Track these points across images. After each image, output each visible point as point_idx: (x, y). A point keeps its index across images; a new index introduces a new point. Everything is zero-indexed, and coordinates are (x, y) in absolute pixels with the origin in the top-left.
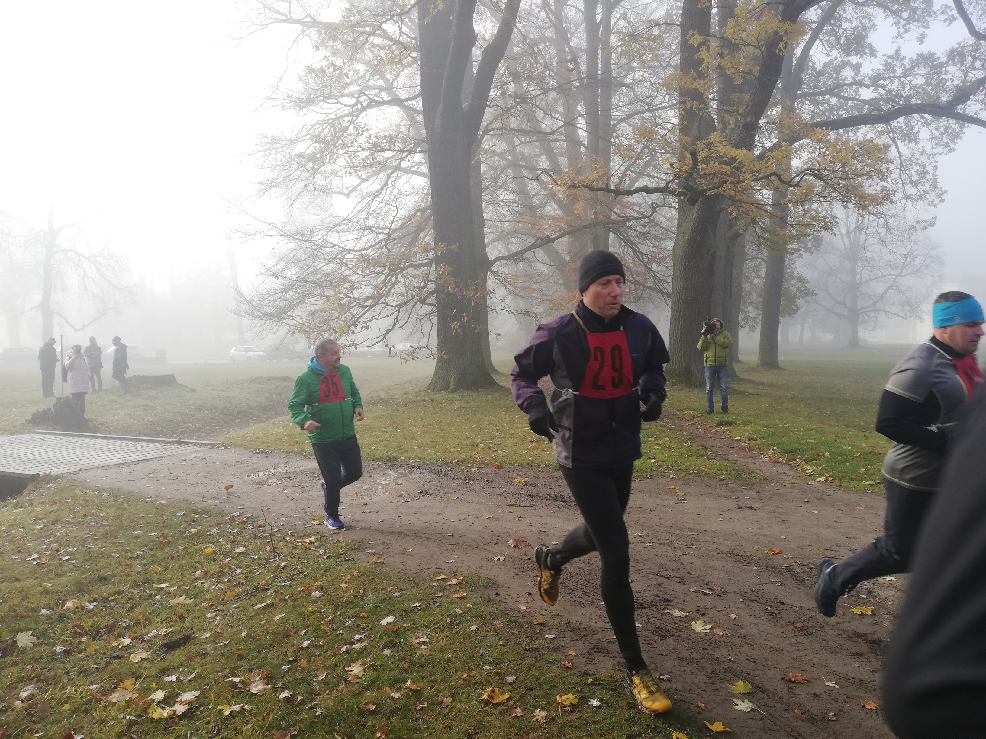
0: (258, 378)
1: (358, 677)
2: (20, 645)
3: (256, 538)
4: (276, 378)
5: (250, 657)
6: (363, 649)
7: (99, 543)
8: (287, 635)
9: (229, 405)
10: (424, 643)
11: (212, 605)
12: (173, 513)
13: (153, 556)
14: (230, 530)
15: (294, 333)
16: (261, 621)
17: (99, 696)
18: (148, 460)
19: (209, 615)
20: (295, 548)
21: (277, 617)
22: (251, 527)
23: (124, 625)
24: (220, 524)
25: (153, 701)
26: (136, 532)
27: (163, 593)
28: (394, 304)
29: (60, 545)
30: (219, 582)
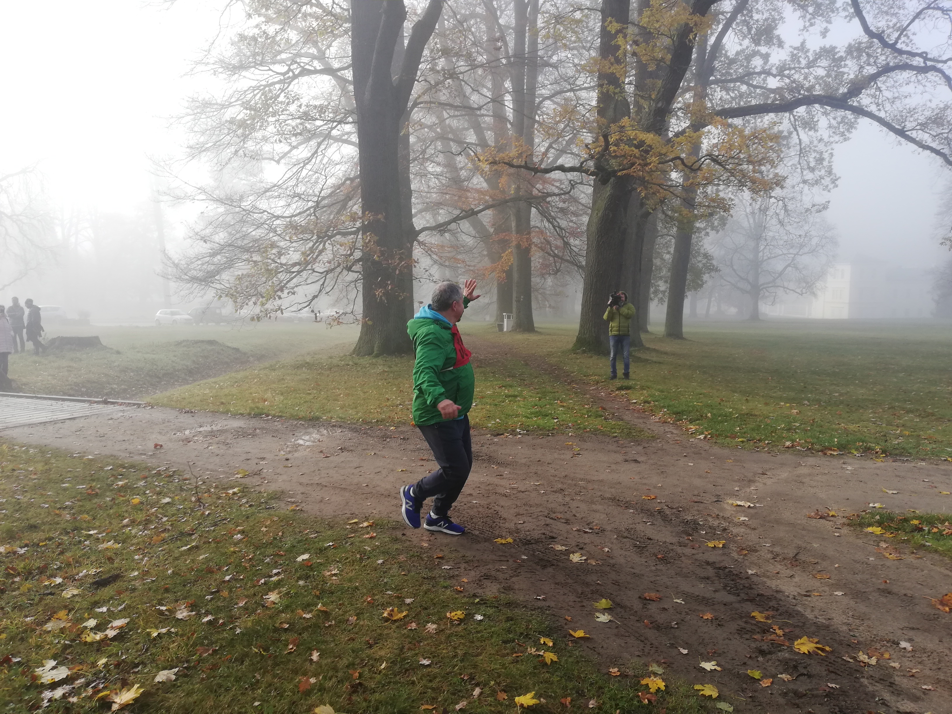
0: (184, 341)
1: (274, 603)
3: (182, 490)
4: (202, 342)
5: (175, 590)
6: (280, 581)
7: (28, 495)
8: (210, 571)
9: (155, 367)
10: (335, 575)
11: (140, 549)
12: (100, 467)
13: (82, 506)
14: (156, 483)
15: (221, 297)
16: (186, 561)
17: (33, 626)
18: (74, 419)
19: (136, 557)
20: (219, 498)
21: (201, 557)
22: (177, 481)
23: (55, 567)
24: (147, 478)
25: (86, 628)
26: (64, 485)
27: (92, 539)
28: (321, 271)
30: (146, 529)
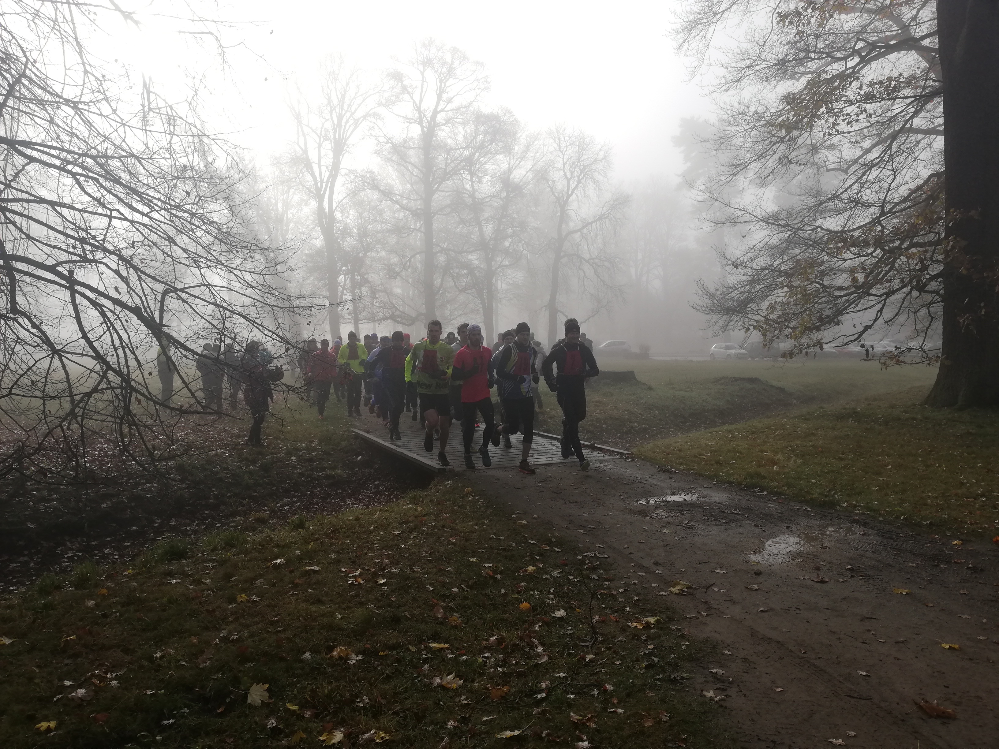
0: (723, 378)
2: (249, 700)
4: (743, 379)
9: (683, 406)
13: (466, 598)
14: (571, 577)
23: (361, 705)
24: (566, 565)
26: (472, 559)
28: (878, 293)
29: (391, 563)
30: (505, 663)
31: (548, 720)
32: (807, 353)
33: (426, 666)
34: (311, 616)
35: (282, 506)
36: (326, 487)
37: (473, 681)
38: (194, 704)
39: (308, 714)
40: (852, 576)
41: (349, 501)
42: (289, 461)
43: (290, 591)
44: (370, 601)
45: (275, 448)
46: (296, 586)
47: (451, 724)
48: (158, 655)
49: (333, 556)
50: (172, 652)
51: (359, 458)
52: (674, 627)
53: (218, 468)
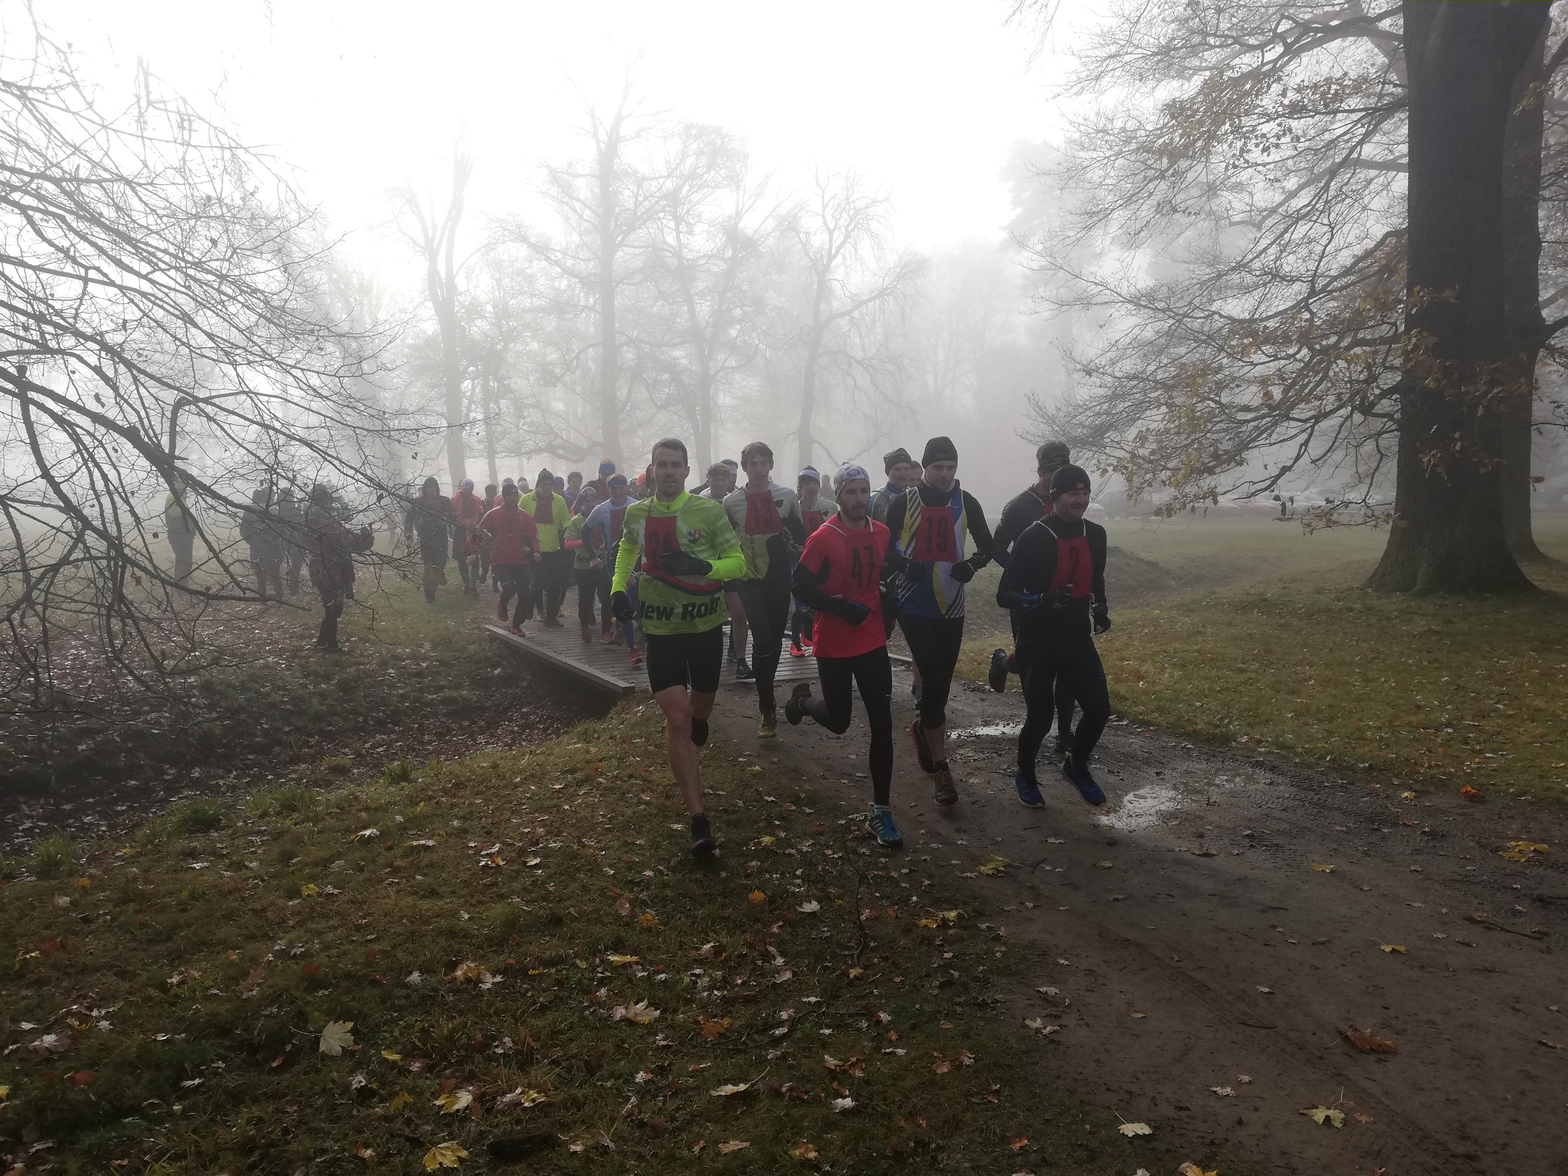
21: (732, 1146)
28: (1303, 416)
29: (548, 833)
30: (726, 983)
31: (791, 1067)
32: (1193, 508)
33: (603, 991)
34: (421, 917)
35: (373, 747)
36: (444, 715)
37: (675, 1011)
38: (233, 1055)
39: (416, 1066)
40: (1251, 846)
41: (481, 739)
42: (384, 675)
43: (387, 879)
44: (514, 892)
45: (361, 655)
46: (396, 871)
47: (641, 1077)
48: (175, 980)
49: (456, 823)
50: (196, 974)
51: (497, 672)
52: (984, 926)
53: (268, 688)
